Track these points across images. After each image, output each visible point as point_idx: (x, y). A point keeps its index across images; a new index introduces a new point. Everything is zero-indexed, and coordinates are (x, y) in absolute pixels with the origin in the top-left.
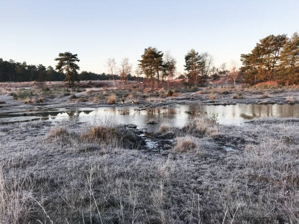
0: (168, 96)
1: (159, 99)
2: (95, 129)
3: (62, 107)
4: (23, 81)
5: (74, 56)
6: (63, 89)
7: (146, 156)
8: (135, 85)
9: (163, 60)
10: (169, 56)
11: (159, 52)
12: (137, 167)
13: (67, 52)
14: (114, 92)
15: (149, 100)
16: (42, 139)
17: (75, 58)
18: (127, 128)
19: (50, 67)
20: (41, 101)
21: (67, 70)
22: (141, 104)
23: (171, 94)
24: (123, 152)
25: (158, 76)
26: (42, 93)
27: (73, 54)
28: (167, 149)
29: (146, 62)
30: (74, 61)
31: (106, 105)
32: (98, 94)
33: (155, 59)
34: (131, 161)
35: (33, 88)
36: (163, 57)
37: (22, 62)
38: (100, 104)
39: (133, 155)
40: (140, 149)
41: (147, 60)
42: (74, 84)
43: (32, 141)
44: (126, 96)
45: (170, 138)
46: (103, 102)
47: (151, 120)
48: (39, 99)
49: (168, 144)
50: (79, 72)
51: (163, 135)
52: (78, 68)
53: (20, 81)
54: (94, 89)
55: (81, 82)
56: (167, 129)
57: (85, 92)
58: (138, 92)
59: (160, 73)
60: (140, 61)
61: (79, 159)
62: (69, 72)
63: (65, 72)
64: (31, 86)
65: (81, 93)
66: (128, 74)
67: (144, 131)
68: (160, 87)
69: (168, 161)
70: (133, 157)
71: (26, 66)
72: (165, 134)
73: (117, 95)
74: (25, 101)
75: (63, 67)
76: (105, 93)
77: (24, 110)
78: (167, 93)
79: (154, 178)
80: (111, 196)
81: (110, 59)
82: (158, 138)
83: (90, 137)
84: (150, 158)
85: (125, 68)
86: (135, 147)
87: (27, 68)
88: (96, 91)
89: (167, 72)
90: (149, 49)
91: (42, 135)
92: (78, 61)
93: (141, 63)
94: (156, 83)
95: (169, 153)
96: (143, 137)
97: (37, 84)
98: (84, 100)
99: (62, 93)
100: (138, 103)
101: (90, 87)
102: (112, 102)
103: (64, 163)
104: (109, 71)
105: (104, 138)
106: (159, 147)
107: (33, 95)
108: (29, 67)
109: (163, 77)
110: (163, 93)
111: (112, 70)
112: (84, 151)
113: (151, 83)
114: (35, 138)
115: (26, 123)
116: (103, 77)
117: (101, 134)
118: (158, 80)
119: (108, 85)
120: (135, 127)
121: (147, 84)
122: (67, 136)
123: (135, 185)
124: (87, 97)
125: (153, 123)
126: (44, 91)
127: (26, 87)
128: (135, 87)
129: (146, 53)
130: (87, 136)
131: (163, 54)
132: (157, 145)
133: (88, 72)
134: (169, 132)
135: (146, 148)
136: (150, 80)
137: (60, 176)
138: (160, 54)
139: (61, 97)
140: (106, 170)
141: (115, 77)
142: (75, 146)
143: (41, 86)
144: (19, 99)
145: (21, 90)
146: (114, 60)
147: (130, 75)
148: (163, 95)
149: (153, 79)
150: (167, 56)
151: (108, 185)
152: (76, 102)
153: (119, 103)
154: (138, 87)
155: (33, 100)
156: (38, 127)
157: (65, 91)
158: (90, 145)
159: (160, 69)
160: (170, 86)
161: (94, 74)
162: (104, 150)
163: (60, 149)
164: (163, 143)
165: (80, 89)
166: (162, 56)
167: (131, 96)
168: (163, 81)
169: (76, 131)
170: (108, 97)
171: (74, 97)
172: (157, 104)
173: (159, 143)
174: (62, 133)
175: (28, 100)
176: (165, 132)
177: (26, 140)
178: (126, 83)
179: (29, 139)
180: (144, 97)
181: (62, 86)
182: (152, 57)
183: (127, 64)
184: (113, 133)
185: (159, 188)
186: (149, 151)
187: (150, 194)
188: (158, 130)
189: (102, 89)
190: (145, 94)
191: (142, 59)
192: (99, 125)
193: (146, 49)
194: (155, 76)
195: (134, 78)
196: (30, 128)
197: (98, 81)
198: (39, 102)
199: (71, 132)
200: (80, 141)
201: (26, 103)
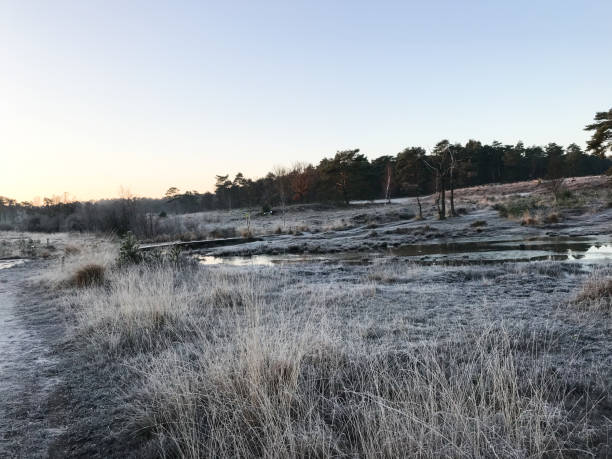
3: (604, 233)
4: (517, 180)
6: (604, 192)
16: (566, 300)
19: (574, 147)
20: (554, 219)
26: (554, 202)
35: (535, 194)
37: (514, 144)
43: (544, 301)
48: (550, 215)
53: (511, 181)
63: (609, 153)
64: (532, 189)
71: (523, 150)
74: (522, 219)
75: (604, 144)
77: (520, 237)
87: (523, 154)
91: (565, 291)
97: (545, 185)
99: (603, 201)
107: (536, 208)
108: (528, 151)
114: (551, 297)
115: (525, 263)
126: (560, 200)
127: (522, 191)
139: (600, 210)
143: (553, 189)
144: (510, 216)
145: (512, 198)
155: (537, 218)
156: (553, 273)
157: (609, 196)
175: (527, 217)
177: (532, 298)
179: (537, 297)
181: (602, 186)
196: (538, 276)
198: (550, 222)
201: (523, 224)
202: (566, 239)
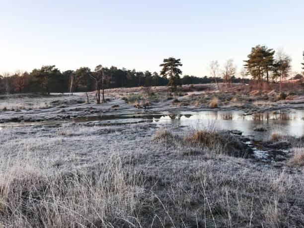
0: (279, 99)
1: (268, 102)
2: (198, 133)
3: (165, 111)
4: (133, 86)
5: (177, 61)
6: (166, 93)
7: (254, 166)
8: (240, 88)
9: (274, 59)
10: (282, 54)
11: (270, 50)
12: (244, 177)
13: (171, 57)
14: (216, 95)
15: (256, 103)
16: (150, 140)
17: (178, 63)
18: (231, 134)
19: (155, 73)
20: (147, 105)
21: (171, 75)
22: (246, 108)
23: (284, 97)
24: (228, 159)
25: (268, 77)
26: (148, 97)
27: (176, 59)
28: (281, 160)
29: (254, 62)
30: (177, 65)
31: (208, 109)
32: (200, 98)
33: (264, 58)
34: (237, 169)
35: (140, 93)
36: (273, 56)
37: (132, 70)
38: (201, 107)
39: (239, 164)
40: (247, 158)
41: (254, 60)
42: (176, 88)
43: (141, 141)
44: (230, 99)
45: (284, 149)
46: (205, 106)
47: (259, 127)
48: (146, 103)
49: (282, 154)
50: (181, 76)
51: (275, 143)
52: (180, 72)
53: (130, 87)
54: (196, 93)
55: (183, 86)
56: (280, 137)
57: (187, 96)
58: (243, 95)
59: (270, 73)
60: (246, 61)
61: (183, 161)
62: (172, 77)
63: (168, 77)
64: (139, 91)
65: (183, 97)
66: (232, 76)
67: (250, 138)
68: (270, 89)
69: (282, 174)
70: (239, 165)
71: (135, 73)
72: (278, 143)
73: (220, 98)
74: (134, 104)
75: (167, 73)
76: (206, 96)
77: (133, 113)
78: (278, 96)
79: (265, 191)
80: (217, 204)
81: (213, 62)
82: (268, 147)
83: (193, 141)
84: (259, 168)
85: (229, 70)
86: (241, 155)
87: (135, 75)
88: (198, 95)
89: (279, 71)
90: (257, 47)
91: (149, 136)
92: (181, 65)
93: (247, 63)
94: (265, 84)
95: (283, 165)
96: (250, 144)
97: (144, 89)
98: (186, 104)
99: (166, 97)
100: (243, 108)
101: (192, 91)
102: (213, 106)
103: (169, 164)
104: (211, 73)
105: (207, 143)
106: (269, 157)
107: (140, 99)
108: (137, 73)
109: (273, 78)
110: (273, 95)
111: (214, 72)
112: (187, 154)
113: (259, 85)
114: (144, 139)
115: (135, 124)
116: (205, 80)
117: (204, 138)
118: (268, 82)
119: (210, 89)
120: (240, 134)
121: (254, 86)
122: (171, 139)
123: (244, 196)
124: (189, 101)
125: (262, 130)
126: (150, 96)
127: (135, 92)
128: (239, 90)
129: (253, 52)
130: (190, 140)
131: (274, 52)
132: (267, 155)
133: (190, 76)
134: (283, 141)
135: (253, 157)
136: (257, 82)
137: (167, 176)
138: (270, 52)
139: (164, 101)
140: (211, 176)
141: (218, 80)
142: (179, 149)
143: (147, 91)
144: (129, 103)
145: (131, 95)
146: (217, 62)
147: (234, 77)
148: (273, 99)
149: (260, 80)
150: (280, 54)
151: (214, 192)
152: (178, 106)
153: (222, 107)
154: (243, 89)
155: (140, 104)
156: (145, 128)
157: (168, 95)
158: (193, 149)
159: (270, 69)
160: (283, 87)
161: (196, 77)
162: (207, 155)
163: (165, 150)
164: (275, 153)
165: (182, 93)
166: (273, 53)
167: (235, 100)
168: (274, 82)
169: (180, 134)
170: (210, 101)
171: (177, 101)
172: (266, 108)
173: (269, 153)
174: (166, 135)
175: (136, 104)
176: (277, 141)
177: (136, 140)
178: (229, 86)
179: (138, 139)
180: (251, 100)
181: (165, 91)
182: (260, 56)
183: (231, 65)
184: (216, 139)
185: (272, 203)
186: (258, 161)
187: (261, 208)
188: (268, 138)
189: (203, 92)
190: (251, 97)
191: (248, 59)
192: (202, 130)
193: (253, 48)
194: (264, 77)
195: (239, 80)
196: (139, 130)
197: (200, 85)
199: (174, 135)
200: (183, 145)
201: (135, 106)
202: (152, 113)
